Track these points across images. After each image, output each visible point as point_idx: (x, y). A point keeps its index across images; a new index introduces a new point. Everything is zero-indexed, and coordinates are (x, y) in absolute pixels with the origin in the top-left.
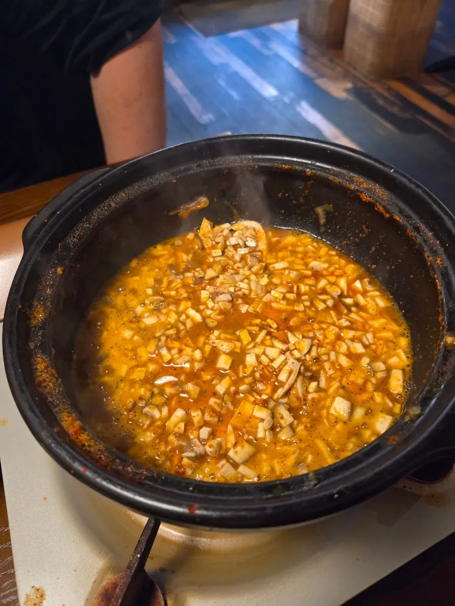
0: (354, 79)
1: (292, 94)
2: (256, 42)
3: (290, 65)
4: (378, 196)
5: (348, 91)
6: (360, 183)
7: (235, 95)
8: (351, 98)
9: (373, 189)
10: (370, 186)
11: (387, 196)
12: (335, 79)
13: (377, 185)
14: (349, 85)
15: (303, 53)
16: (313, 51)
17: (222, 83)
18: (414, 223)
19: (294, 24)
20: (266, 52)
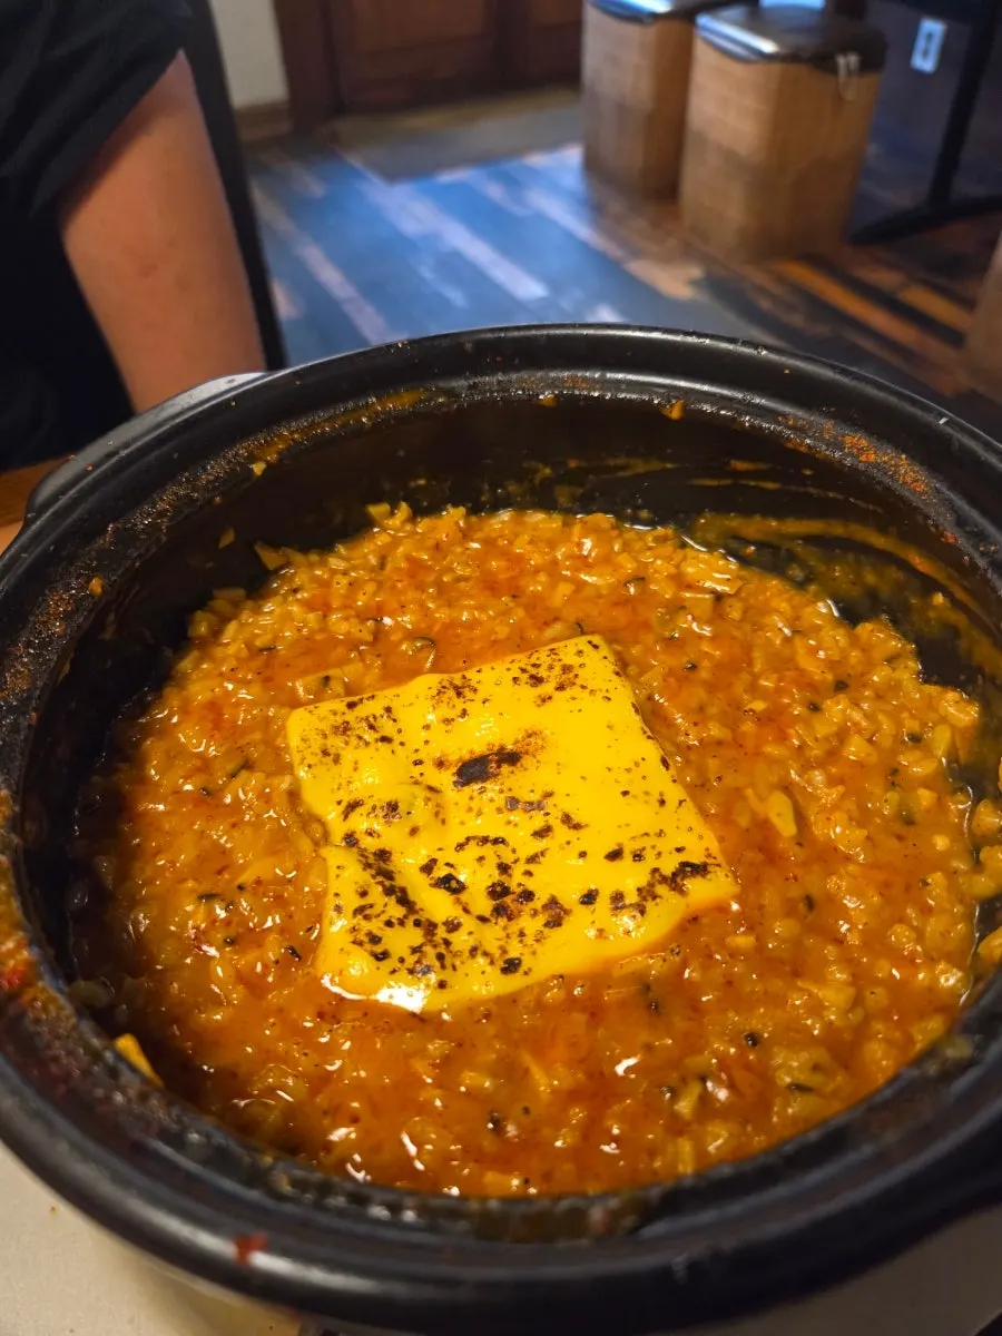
0: (705, 259)
1: (577, 294)
2: (495, 191)
3: (569, 235)
4: (905, 483)
5: (694, 283)
6: (858, 450)
7: (456, 296)
8: (703, 298)
9: (891, 466)
10: (886, 459)
11: (926, 485)
12: (665, 259)
13: (904, 456)
14: (696, 272)
15: (596, 210)
16: (616, 206)
17: (427, 273)
18: (994, 552)
19: (573, 156)
20: (517, 210)
